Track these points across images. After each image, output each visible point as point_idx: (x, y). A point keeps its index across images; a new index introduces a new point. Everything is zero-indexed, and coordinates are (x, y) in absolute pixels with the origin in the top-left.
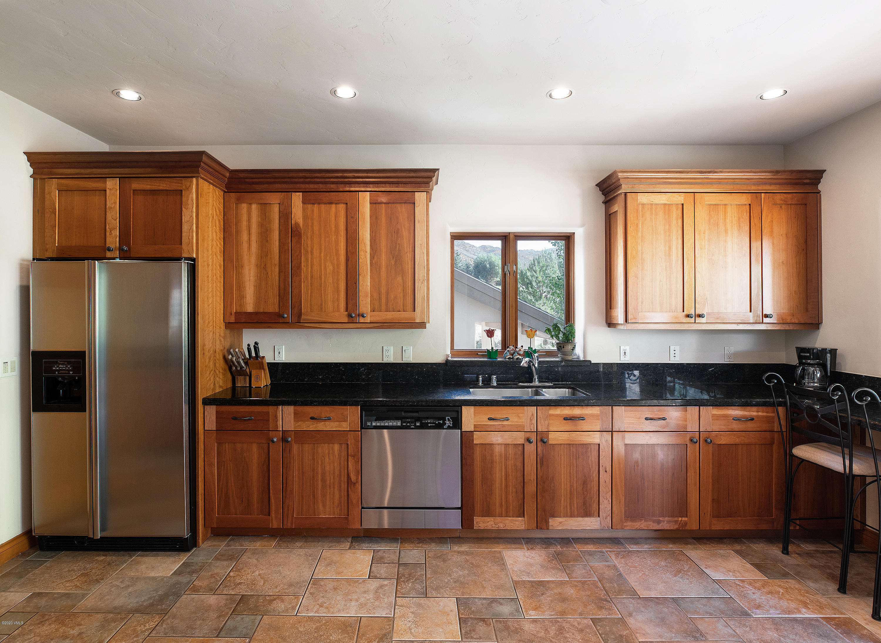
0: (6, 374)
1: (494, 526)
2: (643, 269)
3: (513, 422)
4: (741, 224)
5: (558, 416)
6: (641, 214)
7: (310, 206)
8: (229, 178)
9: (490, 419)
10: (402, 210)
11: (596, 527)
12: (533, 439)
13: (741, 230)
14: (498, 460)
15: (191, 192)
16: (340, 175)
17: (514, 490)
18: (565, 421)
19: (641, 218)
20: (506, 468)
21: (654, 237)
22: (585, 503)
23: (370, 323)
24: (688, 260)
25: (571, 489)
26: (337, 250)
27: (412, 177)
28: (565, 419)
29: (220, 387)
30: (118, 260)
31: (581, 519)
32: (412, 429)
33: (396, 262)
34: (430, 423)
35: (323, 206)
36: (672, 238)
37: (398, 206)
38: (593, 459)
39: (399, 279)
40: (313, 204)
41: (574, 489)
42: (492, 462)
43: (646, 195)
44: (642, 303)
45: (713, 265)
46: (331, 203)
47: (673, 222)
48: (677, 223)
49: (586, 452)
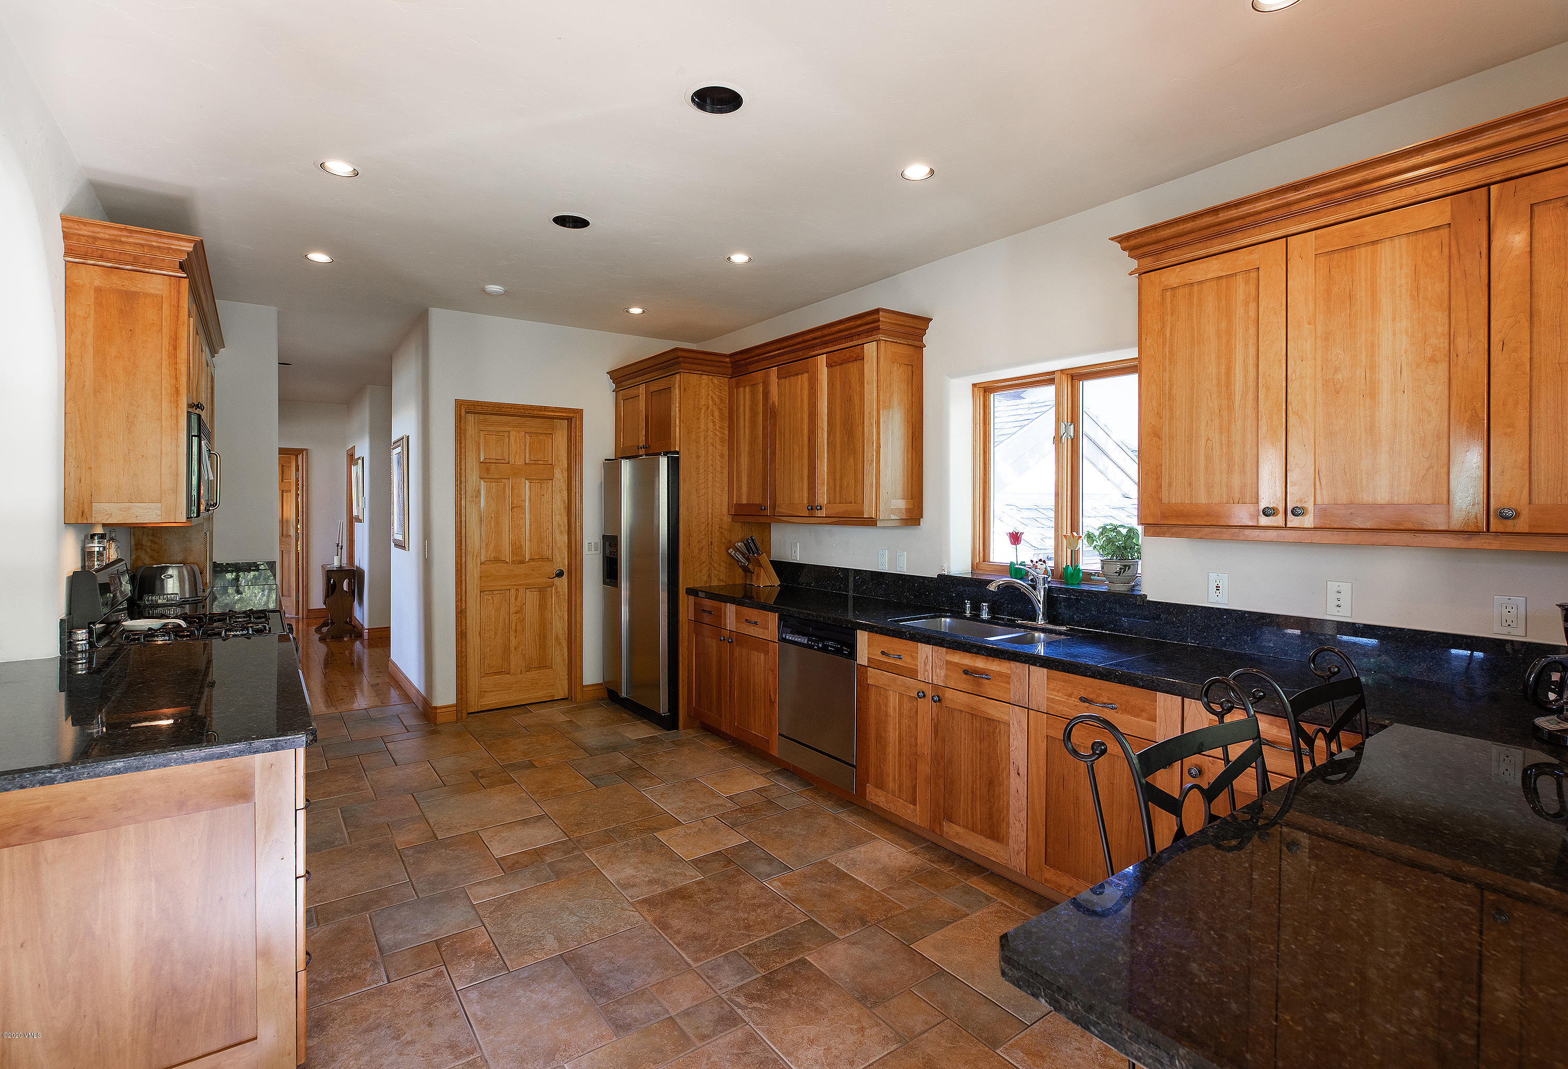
0: (591, 552)
1: (885, 804)
2: (1173, 417)
3: (905, 662)
4: (1422, 282)
5: (957, 664)
6: (1169, 308)
7: (783, 380)
8: (731, 363)
9: (883, 653)
10: (853, 367)
11: (1003, 861)
12: (929, 694)
13: (1421, 296)
14: (892, 714)
15: (675, 389)
16: (800, 339)
17: (908, 763)
18: (965, 676)
19: (1169, 317)
20: (900, 727)
21: (1196, 349)
22: (991, 816)
23: (825, 517)
24: (1268, 388)
25: (972, 787)
26: (802, 430)
27: (860, 326)
28: (966, 672)
29: (720, 580)
30: (644, 457)
31: (983, 838)
32: (815, 649)
33: (848, 438)
34: (831, 647)
35: (792, 378)
36: (1235, 346)
37: (850, 365)
38: (1003, 748)
39: (852, 460)
40: (785, 378)
41: (976, 789)
42: (887, 715)
43: (1178, 270)
44: (1170, 484)
45: (1338, 393)
46: (797, 374)
47: (1238, 312)
48: (1247, 312)
49: (994, 732)
